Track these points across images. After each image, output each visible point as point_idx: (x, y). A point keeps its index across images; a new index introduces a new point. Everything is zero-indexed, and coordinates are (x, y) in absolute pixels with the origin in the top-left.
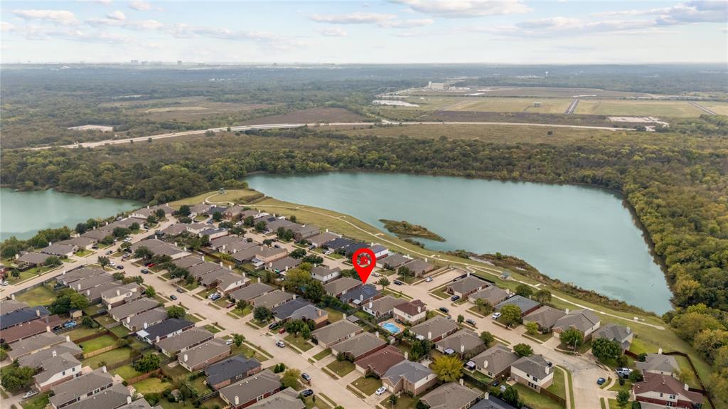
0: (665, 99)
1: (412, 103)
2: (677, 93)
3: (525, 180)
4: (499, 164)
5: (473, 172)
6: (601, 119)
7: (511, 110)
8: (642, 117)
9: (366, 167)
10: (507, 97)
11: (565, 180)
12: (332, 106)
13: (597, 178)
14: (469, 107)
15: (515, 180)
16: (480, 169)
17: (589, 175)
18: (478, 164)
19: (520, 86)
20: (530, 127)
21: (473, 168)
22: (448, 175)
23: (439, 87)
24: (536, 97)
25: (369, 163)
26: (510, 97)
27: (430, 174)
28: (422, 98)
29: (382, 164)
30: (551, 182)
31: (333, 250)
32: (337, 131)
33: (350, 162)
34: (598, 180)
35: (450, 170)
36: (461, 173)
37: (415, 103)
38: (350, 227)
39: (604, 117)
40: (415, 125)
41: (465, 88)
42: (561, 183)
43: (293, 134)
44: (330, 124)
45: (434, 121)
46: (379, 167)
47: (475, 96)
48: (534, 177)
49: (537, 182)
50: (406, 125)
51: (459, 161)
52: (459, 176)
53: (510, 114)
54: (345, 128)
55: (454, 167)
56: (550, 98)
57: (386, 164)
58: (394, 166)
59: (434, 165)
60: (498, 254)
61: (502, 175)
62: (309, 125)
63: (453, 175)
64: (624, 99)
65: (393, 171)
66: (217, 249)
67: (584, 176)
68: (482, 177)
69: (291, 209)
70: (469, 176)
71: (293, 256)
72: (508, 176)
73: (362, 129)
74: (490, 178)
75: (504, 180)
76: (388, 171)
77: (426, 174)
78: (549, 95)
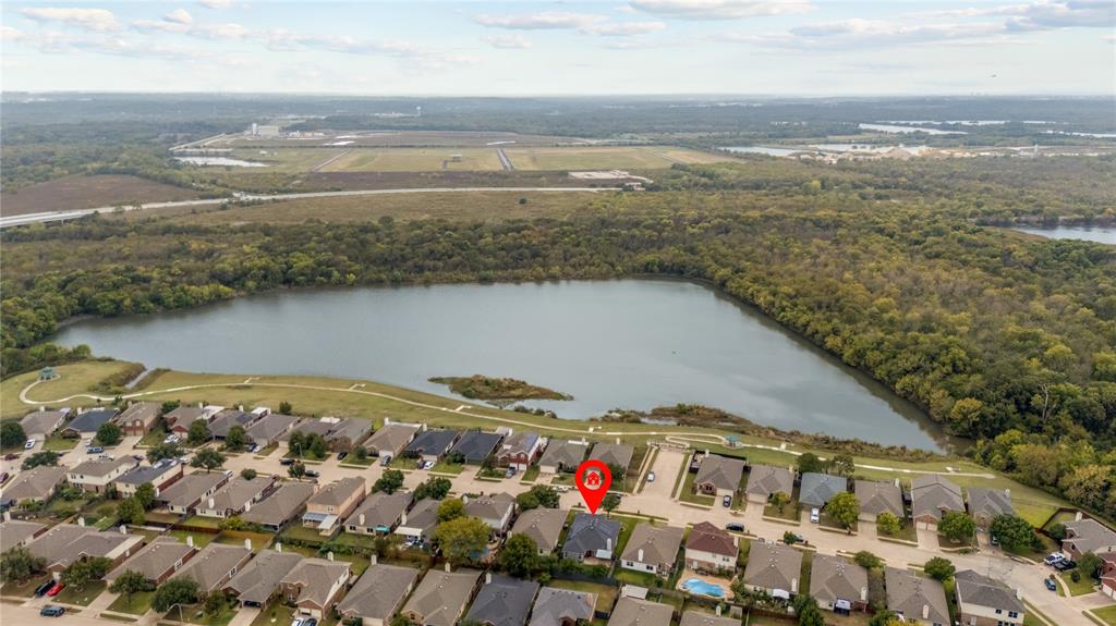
0: (605, 145)
1: (250, 161)
2: (608, 136)
3: (568, 277)
4: (521, 257)
5: (490, 273)
6: (561, 177)
7: (425, 167)
8: (607, 170)
9: (297, 284)
10: (396, 147)
12: (103, 171)
14: (353, 164)
15: (554, 279)
16: (496, 267)
18: (491, 260)
19: (397, 129)
20: (484, 193)
21: (487, 268)
22: (450, 281)
23: (271, 131)
24: (439, 146)
25: (302, 275)
26: (402, 146)
27: (419, 284)
28: (263, 152)
29: (328, 275)
30: (604, 277)
31: (435, 458)
32: (162, 218)
33: (265, 277)
35: (451, 274)
36: (470, 277)
37: (255, 161)
38: (392, 403)
39: (564, 174)
40: (300, 199)
41: (316, 134)
42: (619, 277)
43: (84, 232)
44: (144, 207)
45: (327, 190)
46: (324, 280)
47: (340, 146)
48: (581, 272)
49: (587, 279)
50: (285, 200)
51: (458, 258)
52: (469, 281)
53: (438, 175)
54: (177, 212)
55: (456, 266)
56: (460, 147)
57: (335, 273)
58: (352, 277)
59: (420, 269)
61: (534, 273)
62: (102, 210)
63: (459, 281)
64: (557, 146)
65: (352, 286)
66: (191, 511)
68: (505, 280)
69: (238, 388)
70: (485, 281)
71: (383, 489)
72: (544, 275)
73: (209, 211)
74: (517, 280)
75: (539, 280)
76: (342, 285)
77: (413, 285)
78: (455, 143)
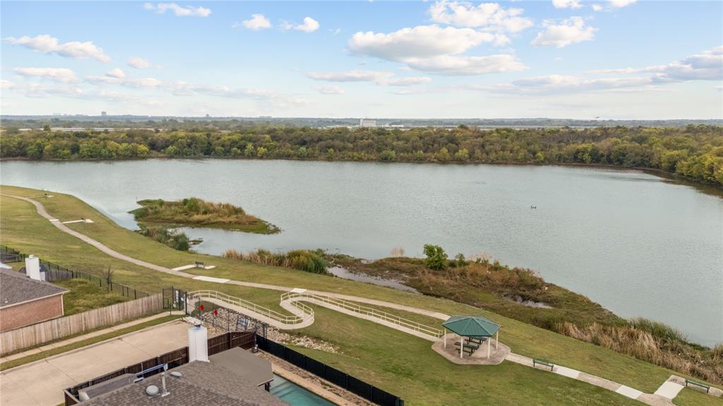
5: (393, 153)
9: (216, 153)
11: (545, 158)
13: (601, 152)
15: (461, 162)
16: (404, 150)
17: (585, 149)
18: (401, 143)
21: (393, 149)
22: (352, 159)
25: (223, 146)
29: (243, 147)
33: (189, 145)
34: (602, 156)
35: (355, 154)
36: (372, 157)
46: (239, 151)
51: (370, 141)
52: (369, 160)
55: (363, 148)
57: (250, 146)
58: (263, 150)
59: (329, 148)
60: (430, 250)
61: (439, 156)
63: (360, 160)
65: (261, 157)
67: (578, 152)
68: (408, 161)
70: (386, 160)
72: (449, 158)
76: (251, 156)
77: (317, 160)
